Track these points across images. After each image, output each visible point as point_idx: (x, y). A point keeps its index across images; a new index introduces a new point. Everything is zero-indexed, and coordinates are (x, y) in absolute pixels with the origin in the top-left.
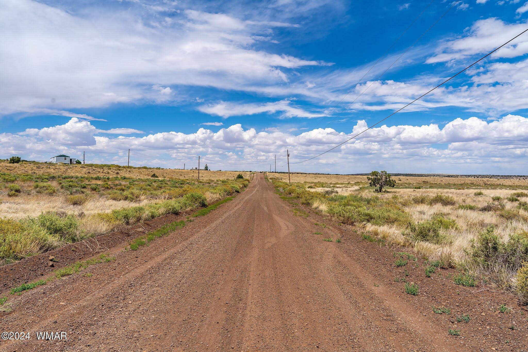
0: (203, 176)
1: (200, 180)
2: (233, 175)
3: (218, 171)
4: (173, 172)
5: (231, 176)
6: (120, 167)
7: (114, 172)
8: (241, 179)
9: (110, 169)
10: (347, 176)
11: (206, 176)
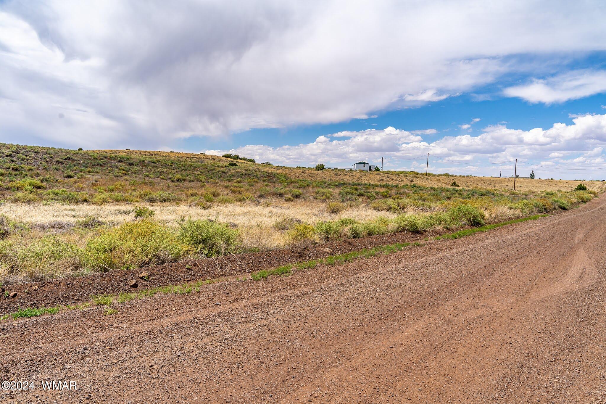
1: (516, 191)
3: (548, 179)
4: (481, 180)
5: (567, 186)
7: (408, 180)
8: (583, 191)
9: (406, 176)
11: (528, 186)
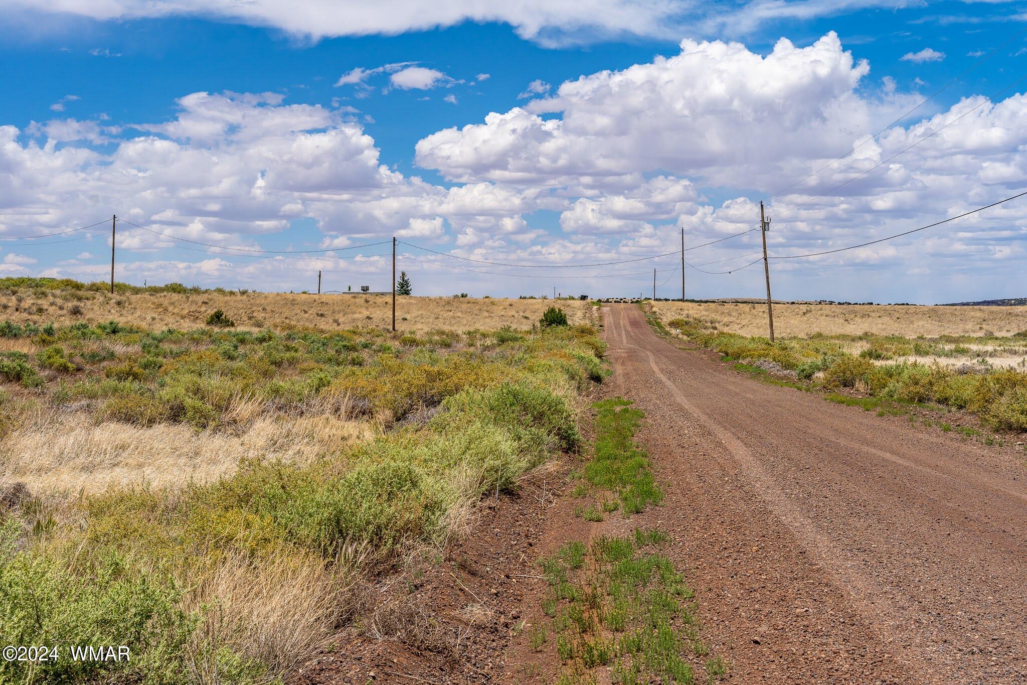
0: (408, 317)
1: (406, 335)
2: (521, 314)
3: (456, 296)
4: (290, 302)
5: (516, 315)
6: (78, 287)
7: (61, 308)
8: (561, 327)
9: (44, 294)
10: (974, 310)
11: (422, 316)
